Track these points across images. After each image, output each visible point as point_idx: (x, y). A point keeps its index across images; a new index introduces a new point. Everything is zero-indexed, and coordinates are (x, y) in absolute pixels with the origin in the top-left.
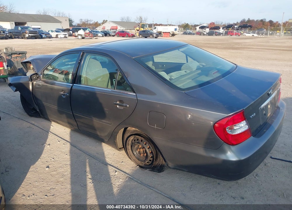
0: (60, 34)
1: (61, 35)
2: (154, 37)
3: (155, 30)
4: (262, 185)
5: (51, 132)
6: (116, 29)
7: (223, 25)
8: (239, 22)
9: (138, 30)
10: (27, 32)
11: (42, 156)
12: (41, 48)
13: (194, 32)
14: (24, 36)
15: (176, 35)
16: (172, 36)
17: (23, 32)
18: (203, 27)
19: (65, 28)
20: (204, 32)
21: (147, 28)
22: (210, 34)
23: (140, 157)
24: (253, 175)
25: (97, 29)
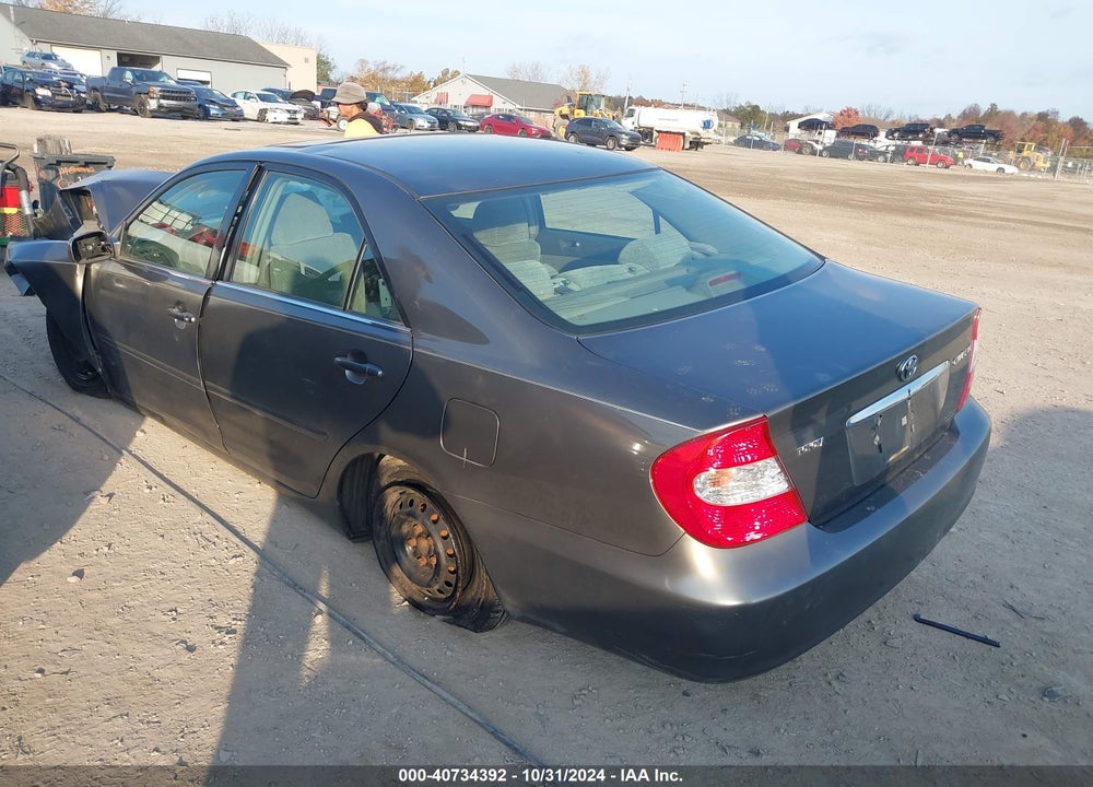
0: (274, 110)
1: (279, 111)
2: (620, 146)
3: (630, 120)
4: (845, 711)
5: (130, 452)
6: (486, 107)
7: (893, 122)
8: (955, 115)
9: (564, 117)
10: (153, 92)
11: (72, 532)
12: (190, 152)
13: (780, 139)
14: (143, 104)
15: (707, 144)
16: (690, 148)
17: (139, 90)
18: (811, 125)
19: (296, 88)
20: (814, 144)
21: (601, 112)
22: (835, 152)
23: (417, 566)
24: (826, 675)
25: (416, 102)
